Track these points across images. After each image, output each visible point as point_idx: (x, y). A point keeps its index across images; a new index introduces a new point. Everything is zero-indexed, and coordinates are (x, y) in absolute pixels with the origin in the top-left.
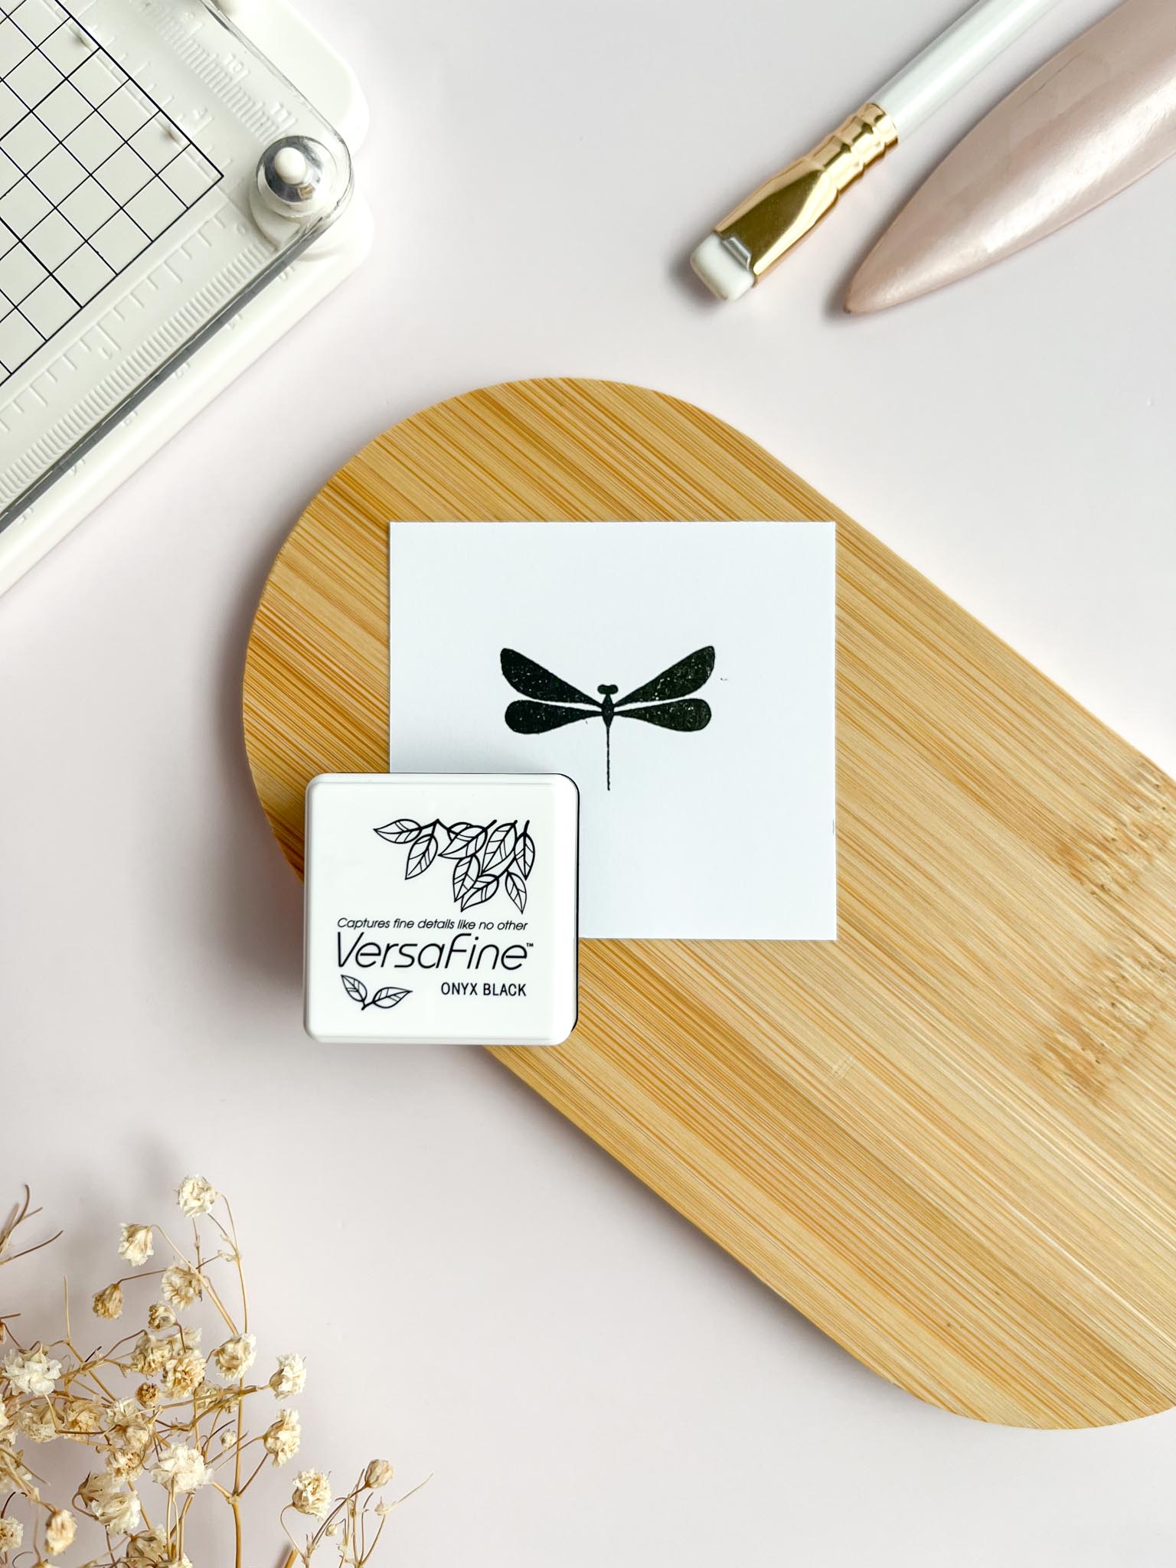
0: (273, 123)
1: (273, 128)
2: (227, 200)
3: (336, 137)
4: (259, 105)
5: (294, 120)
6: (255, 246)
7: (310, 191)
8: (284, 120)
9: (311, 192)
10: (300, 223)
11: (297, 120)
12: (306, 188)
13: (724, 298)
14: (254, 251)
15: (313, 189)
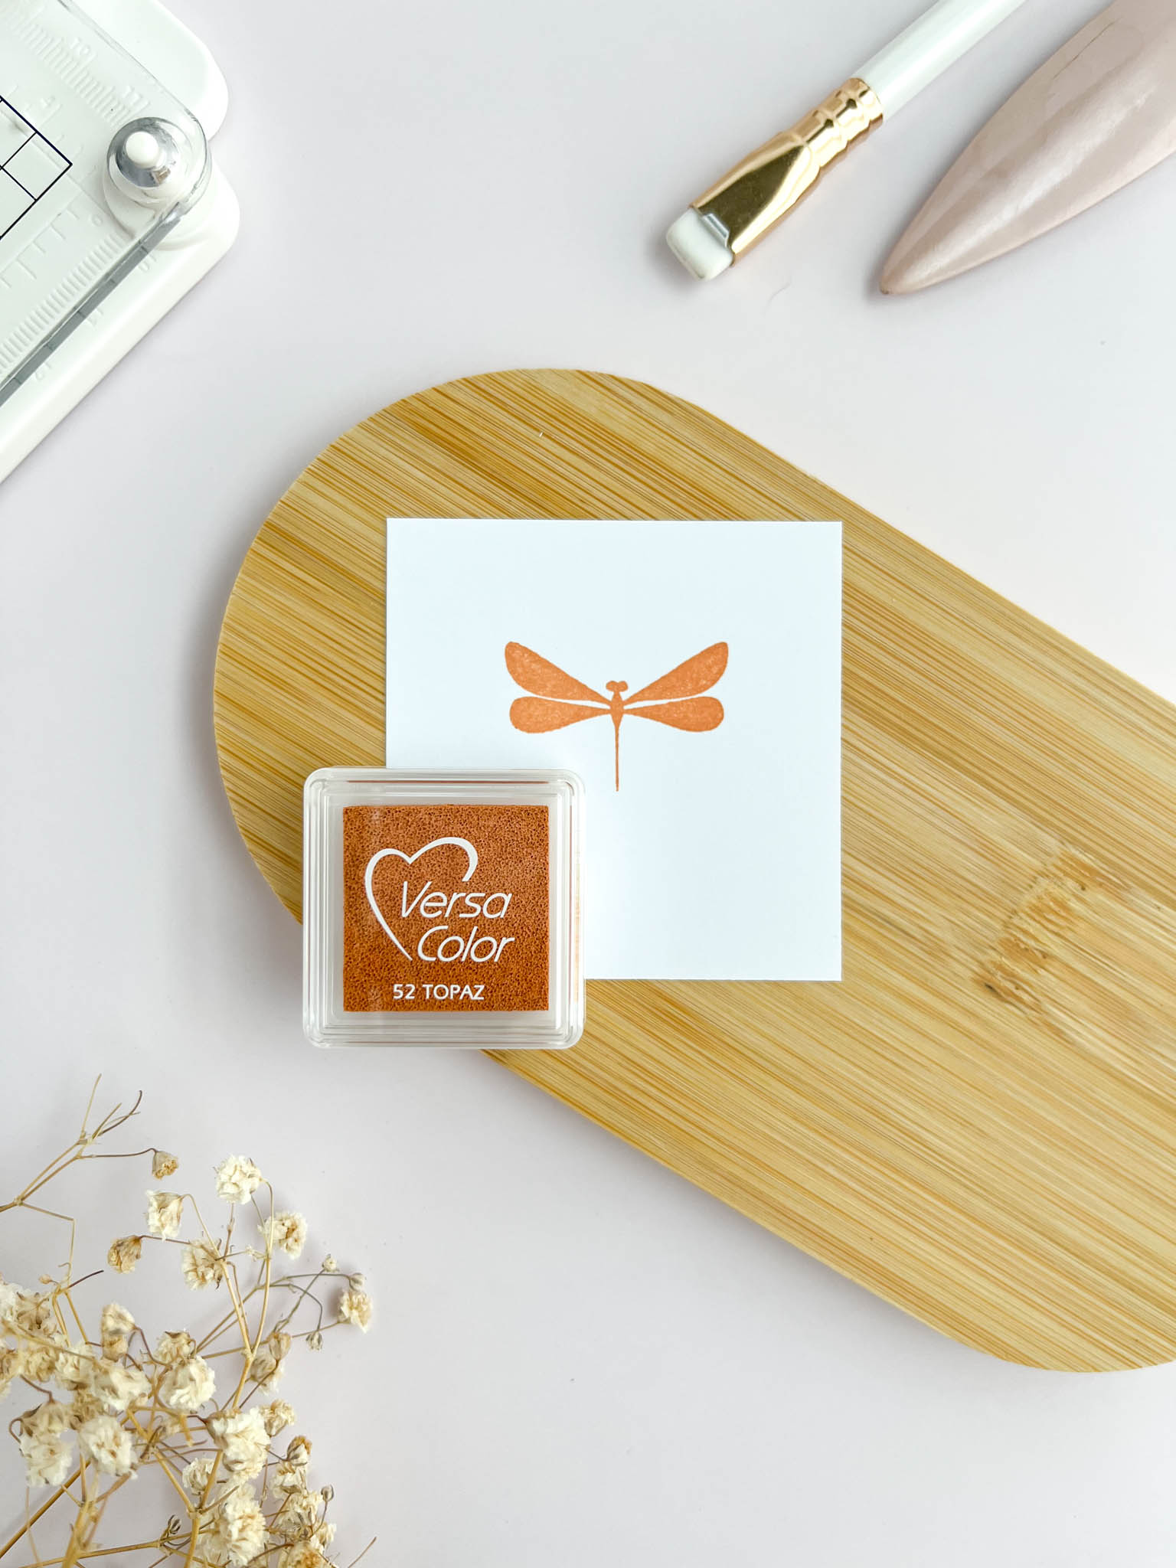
0: (124, 108)
1: (124, 113)
2: (80, 190)
3: (189, 116)
4: (109, 89)
5: (146, 103)
6: (111, 236)
7: (163, 175)
8: (136, 104)
9: (166, 175)
10: (156, 210)
11: (149, 103)
12: (159, 172)
13: (701, 277)
14: (111, 242)
15: (169, 171)
